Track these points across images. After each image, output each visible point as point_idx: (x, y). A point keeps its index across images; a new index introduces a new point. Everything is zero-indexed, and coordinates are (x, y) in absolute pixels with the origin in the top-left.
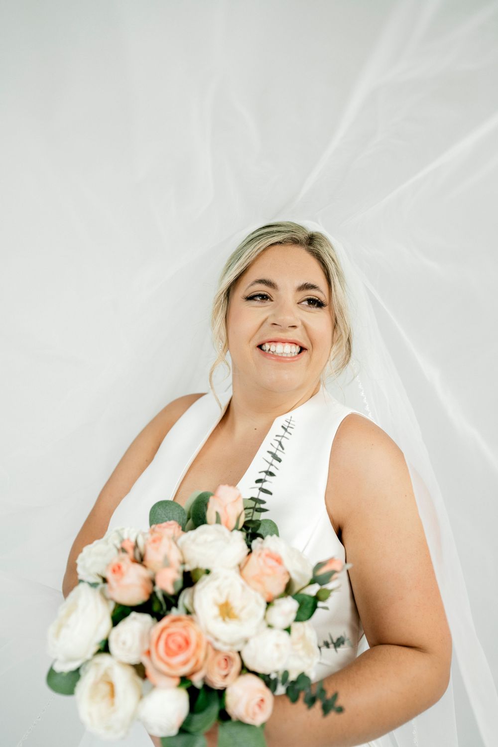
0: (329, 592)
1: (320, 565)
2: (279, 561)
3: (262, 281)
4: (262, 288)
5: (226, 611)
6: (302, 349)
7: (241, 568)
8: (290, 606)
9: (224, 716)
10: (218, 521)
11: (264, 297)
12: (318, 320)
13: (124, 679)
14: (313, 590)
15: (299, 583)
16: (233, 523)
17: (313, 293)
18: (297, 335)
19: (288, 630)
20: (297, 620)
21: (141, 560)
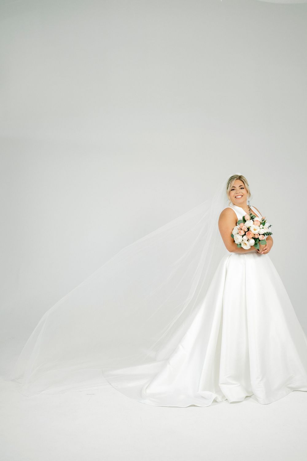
0: (265, 221)
1: (262, 219)
2: (258, 221)
3: (233, 187)
4: (233, 188)
5: (255, 230)
6: (242, 196)
7: (254, 224)
8: (262, 225)
9: (260, 240)
10: (247, 220)
11: (234, 190)
12: (244, 191)
13: (246, 242)
14: (263, 222)
15: (261, 222)
16: (249, 219)
17: (242, 187)
18: (241, 194)
19: (263, 228)
20: (263, 226)
21: (241, 229)
